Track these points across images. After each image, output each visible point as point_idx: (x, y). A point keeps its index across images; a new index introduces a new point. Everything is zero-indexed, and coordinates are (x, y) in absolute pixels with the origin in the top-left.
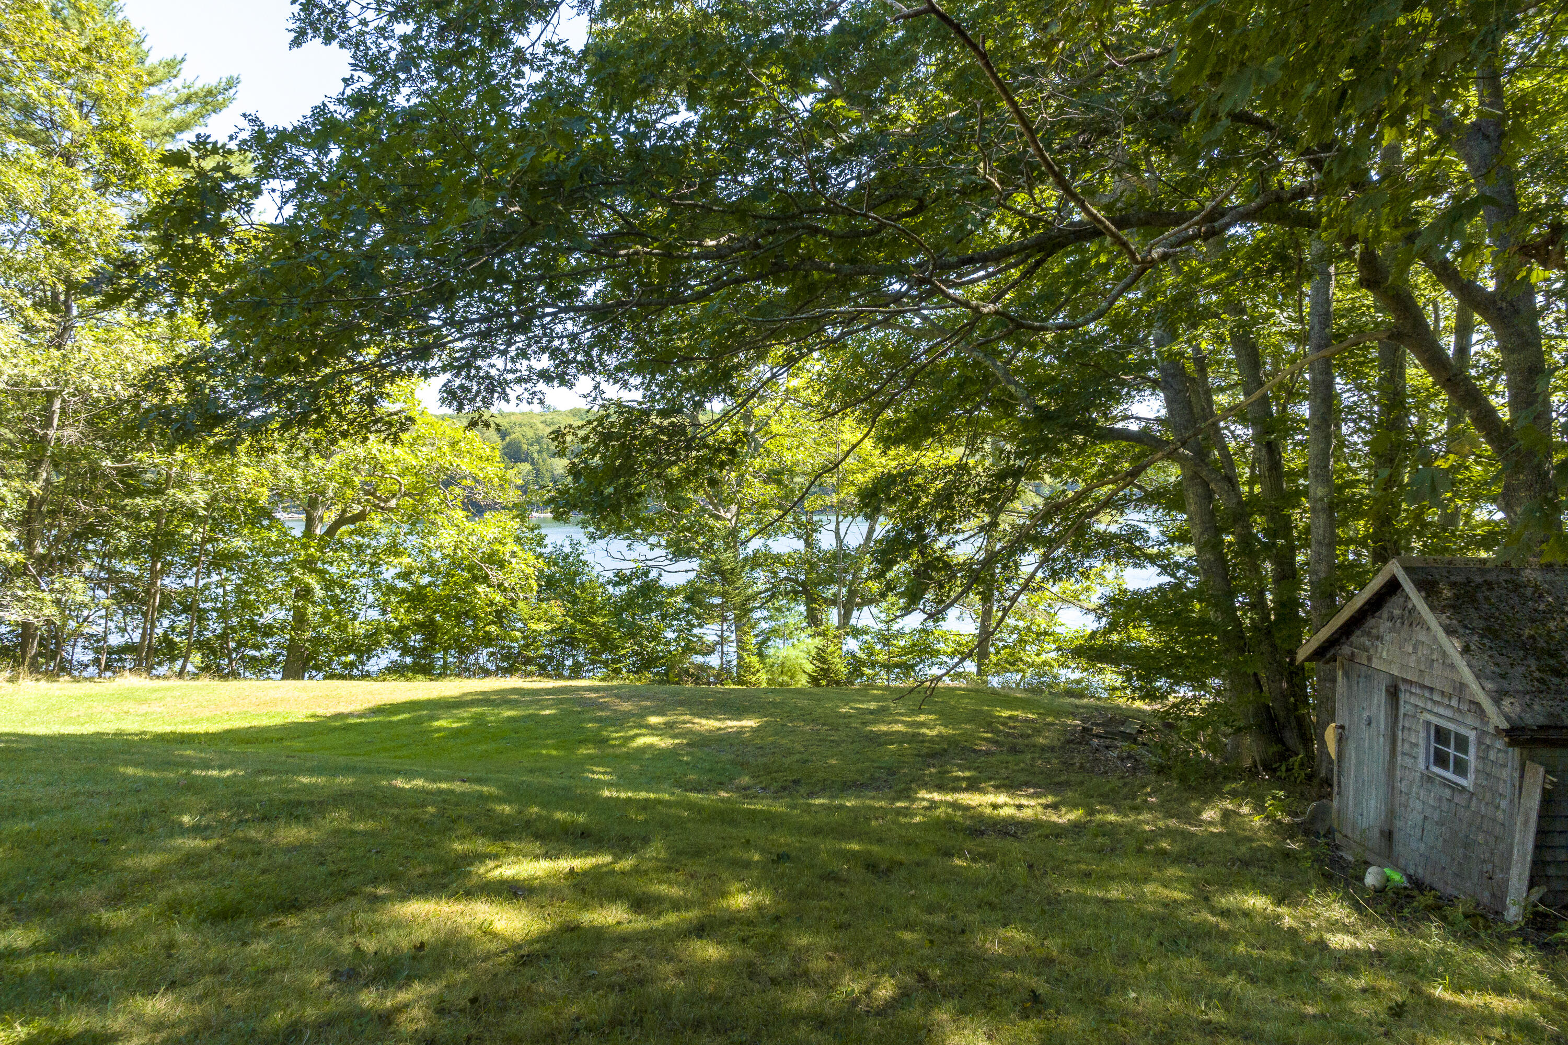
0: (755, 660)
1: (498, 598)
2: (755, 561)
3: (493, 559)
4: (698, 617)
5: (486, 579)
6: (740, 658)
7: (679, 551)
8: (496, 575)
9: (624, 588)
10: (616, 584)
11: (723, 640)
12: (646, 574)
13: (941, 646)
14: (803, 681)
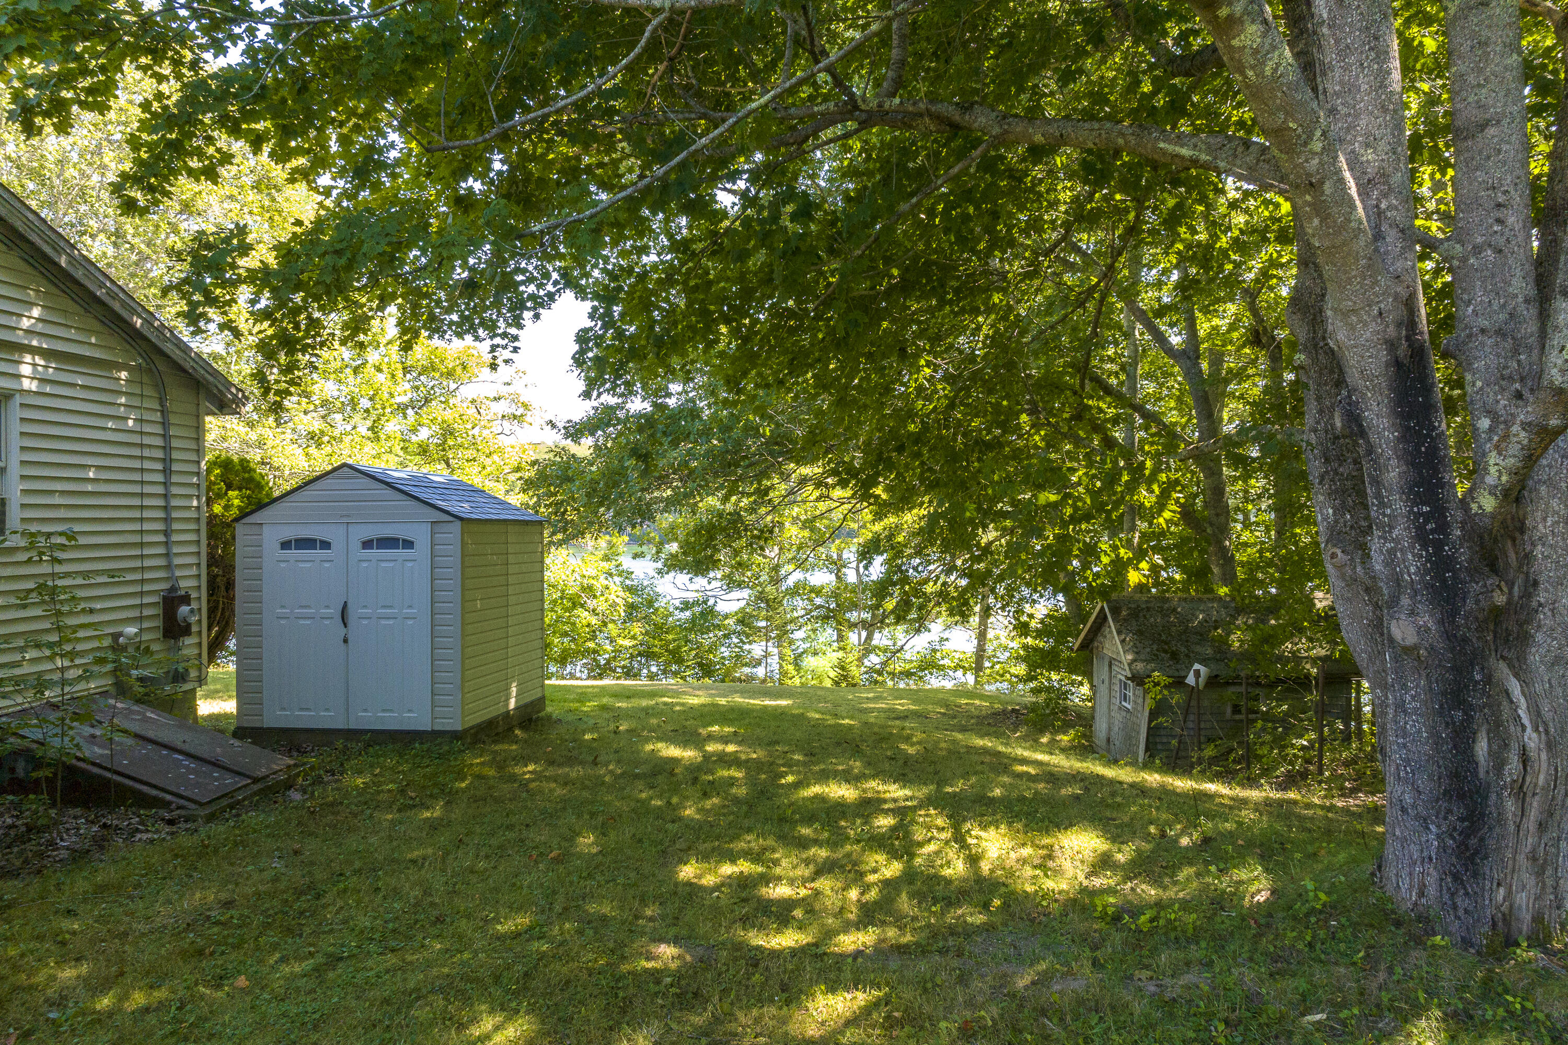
0: (791, 668)
1: (594, 620)
2: (794, 591)
3: (589, 590)
4: (747, 636)
5: (582, 606)
6: (781, 667)
7: (732, 583)
8: (591, 604)
9: (688, 613)
10: (682, 610)
11: (767, 655)
12: (705, 602)
13: (946, 662)
14: (828, 683)
